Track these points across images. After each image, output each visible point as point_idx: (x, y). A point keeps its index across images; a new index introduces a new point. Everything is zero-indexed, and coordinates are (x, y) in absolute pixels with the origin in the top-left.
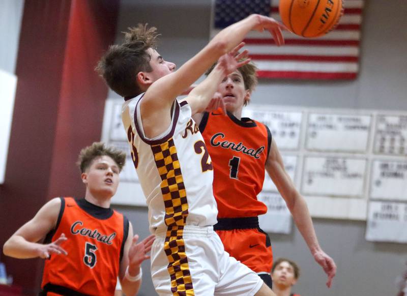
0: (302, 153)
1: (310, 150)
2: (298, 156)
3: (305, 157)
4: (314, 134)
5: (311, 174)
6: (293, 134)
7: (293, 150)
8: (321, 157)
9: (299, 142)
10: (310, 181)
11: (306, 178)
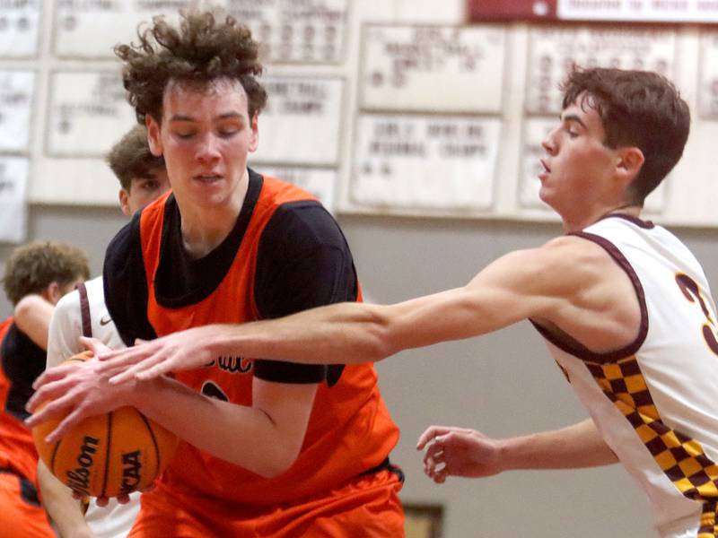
0: (47, 63)
1: (64, 58)
2: (37, 71)
3: (53, 72)
4: (71, 23)
5: (66, 110)
6: (23, 23)
7: (26, 58)
8: (86, 71)
9: (40, 41)
10: (65, 127)
11: (56, 120)
